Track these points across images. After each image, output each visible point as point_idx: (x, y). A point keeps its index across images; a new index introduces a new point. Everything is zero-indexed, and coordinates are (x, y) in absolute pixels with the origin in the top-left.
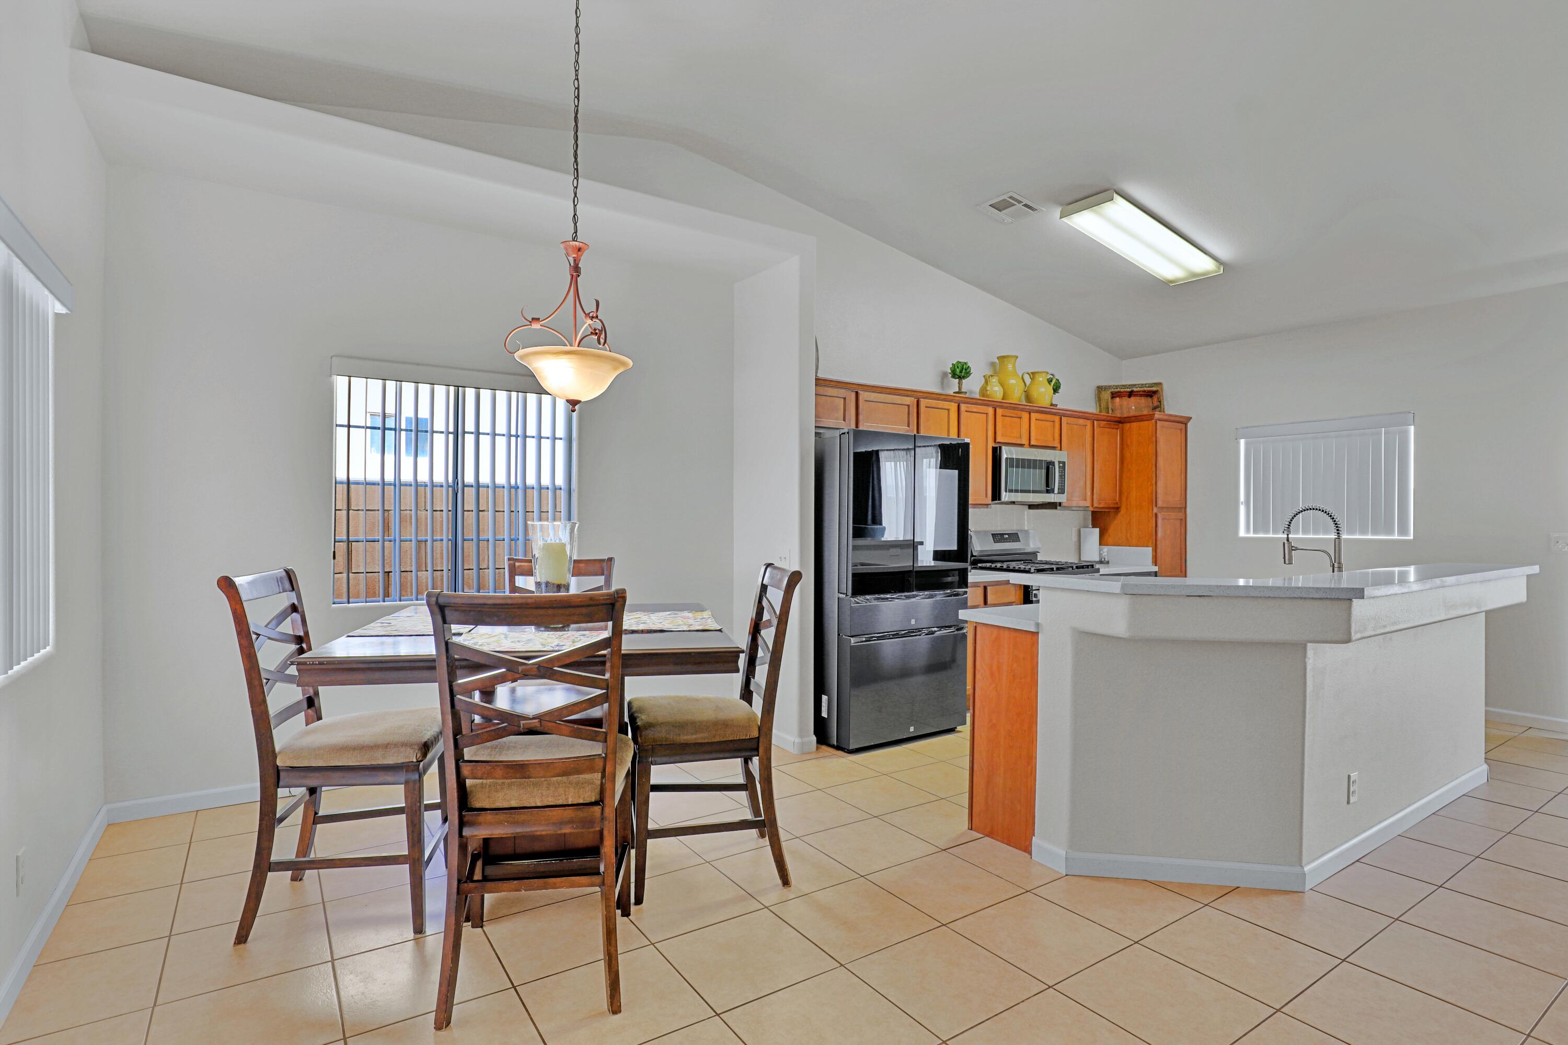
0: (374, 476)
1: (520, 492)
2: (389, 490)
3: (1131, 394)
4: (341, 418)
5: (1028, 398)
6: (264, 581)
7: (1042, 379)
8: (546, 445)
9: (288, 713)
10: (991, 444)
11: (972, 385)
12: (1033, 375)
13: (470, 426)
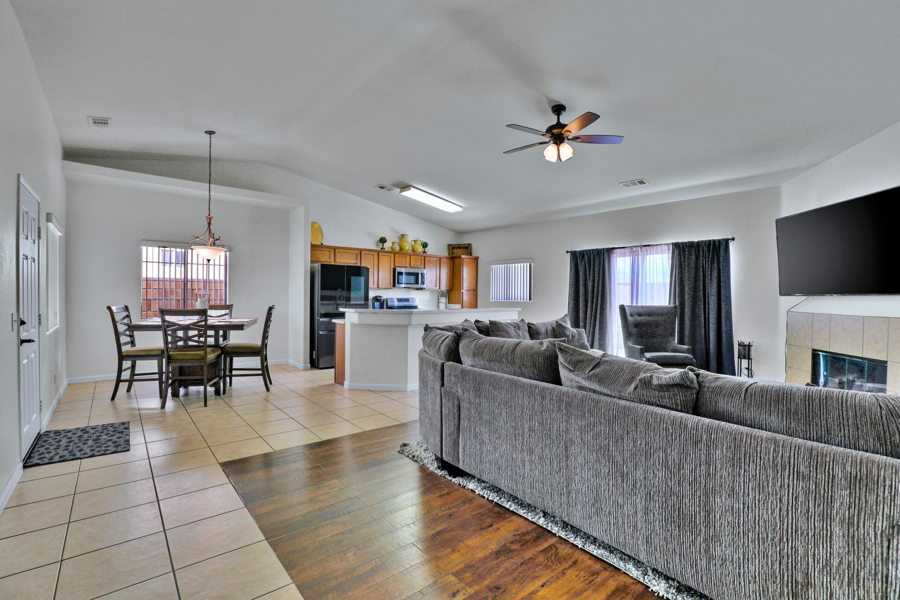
0: (156, 276)
1: (208, 283)
2: (161, 283)
3: (460, 248)
4: (144, 259)
5: (413, 250)
6: (120, 308)
7: (419, 243)
8: (217, 268)
9: (126, 344)
10: (392, 267)
11: (387, 246)
12: (415, 241)
13: (189, 261)
